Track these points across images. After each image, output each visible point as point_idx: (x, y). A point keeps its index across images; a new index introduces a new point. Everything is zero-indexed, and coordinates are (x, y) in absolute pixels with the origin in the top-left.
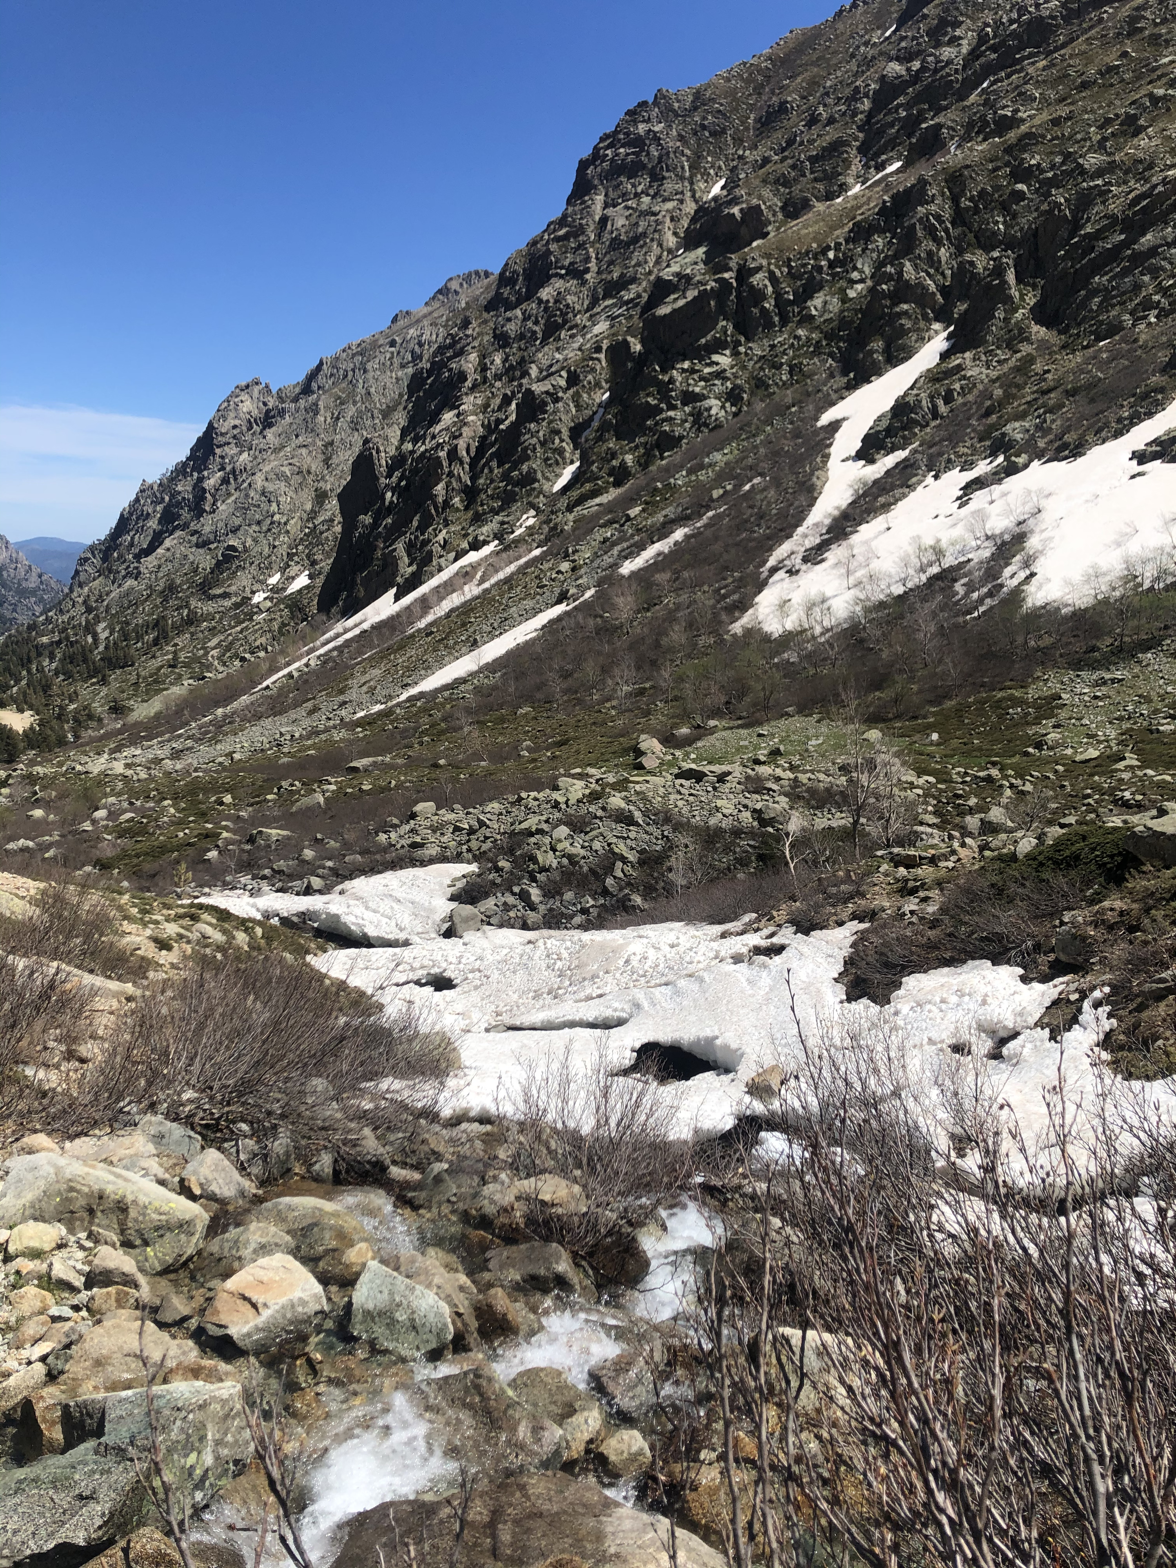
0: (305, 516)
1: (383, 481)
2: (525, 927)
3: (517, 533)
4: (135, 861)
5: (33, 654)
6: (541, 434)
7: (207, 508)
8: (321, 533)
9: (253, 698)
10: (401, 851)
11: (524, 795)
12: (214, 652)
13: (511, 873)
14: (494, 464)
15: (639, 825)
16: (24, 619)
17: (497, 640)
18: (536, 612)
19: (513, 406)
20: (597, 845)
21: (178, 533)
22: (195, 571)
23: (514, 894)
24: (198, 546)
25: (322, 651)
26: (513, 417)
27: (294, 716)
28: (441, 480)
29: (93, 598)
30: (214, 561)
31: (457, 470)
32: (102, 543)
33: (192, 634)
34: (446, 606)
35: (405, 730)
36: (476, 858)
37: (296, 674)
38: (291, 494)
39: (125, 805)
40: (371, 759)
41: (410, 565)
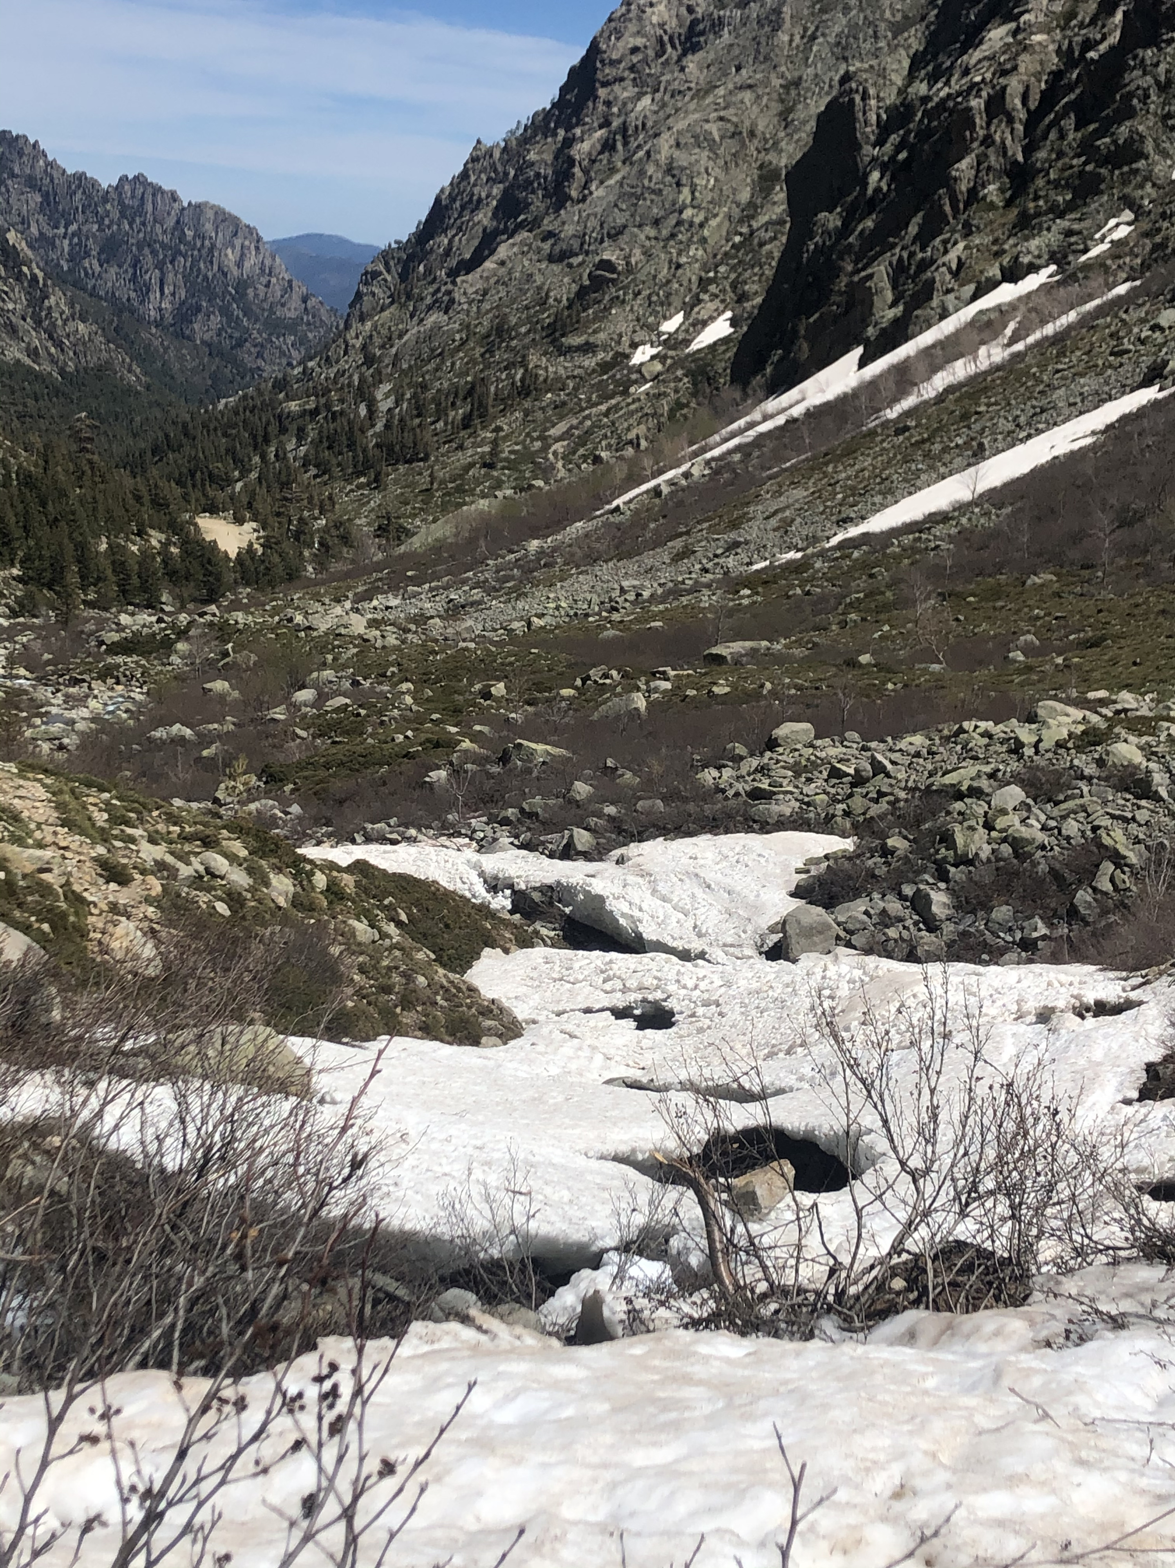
0: (736, 212)
1: (869, 151)
2: (911, 957)
3: (1094, 252)
4: (322, 773)
5: (273, 429)
6: (1162, 68)
7: (574, 194)
8: (761, 244)
9: (591, 525)
10: (732, 803)
11: (966, 725)
12: (559, 447)
13: (906, 860)
14: (1069, 123)
15: (1158, 799)
16: (271, 371)
17: (1020, 448)
18: (1101, 399)
19: (1119, 16)
20: (1072, 827)
21: (524, 235)
22: (543, 303)
23: (902, 897)
24: (551, 259)
25: (716, 452)
26: (1114, 38)
27: (649, 562)
28: (967, 151)
29: (377, 341)
30: (575, 288)
31: (1000, 132)
32: (402, 247)
33: (527, 413)
34: (940, 381)
35: (823, 599)
36: (857, 829)
37: (665, 490)
38: (717, 172)
39: (346, 684)
40: (748, 644)
41: (894, 304)
